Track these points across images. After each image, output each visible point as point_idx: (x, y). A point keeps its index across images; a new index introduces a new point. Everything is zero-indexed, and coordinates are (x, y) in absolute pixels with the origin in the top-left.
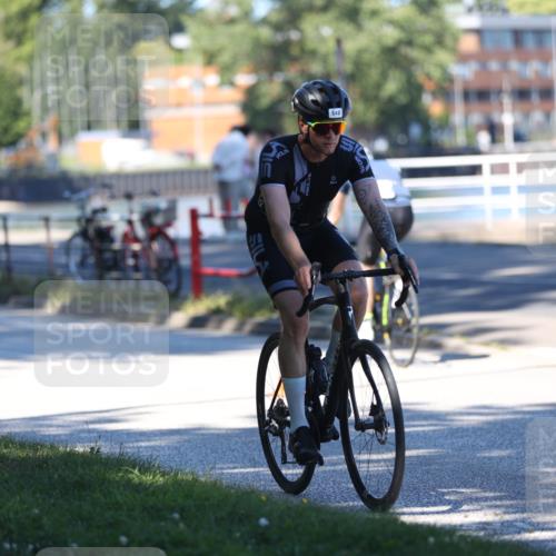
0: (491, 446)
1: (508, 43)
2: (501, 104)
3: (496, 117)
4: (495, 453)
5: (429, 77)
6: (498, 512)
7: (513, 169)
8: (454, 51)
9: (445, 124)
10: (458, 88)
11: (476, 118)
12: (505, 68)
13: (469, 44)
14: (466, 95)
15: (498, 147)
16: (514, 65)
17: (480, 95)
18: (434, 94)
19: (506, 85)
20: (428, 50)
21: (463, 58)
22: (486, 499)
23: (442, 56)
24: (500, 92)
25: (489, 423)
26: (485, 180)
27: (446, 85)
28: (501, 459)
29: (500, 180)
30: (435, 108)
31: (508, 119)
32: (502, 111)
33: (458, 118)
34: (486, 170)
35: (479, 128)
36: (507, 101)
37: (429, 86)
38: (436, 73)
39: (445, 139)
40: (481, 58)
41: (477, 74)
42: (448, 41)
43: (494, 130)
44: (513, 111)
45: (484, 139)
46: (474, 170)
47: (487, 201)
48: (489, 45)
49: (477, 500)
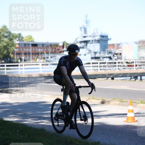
0: (19, 108)
1: (23, 46)
2: (22, 55)
3: (21, 57)
4: (19, 110)
5: (11, 51)
6: (19, 119)
7: (23, 65)
8: (15, 47)
9: (13, 58)
10: (15, 53)
11: (18, 57)
12: (23, 50)
13: (17, 46)
14: (17, 54)
15: (21, 62)
16: (24, 49)
17: (19, 54)
18: (12, 54)
19: (23, 53)
20: (11, 47)
21: (16, 48)
22: (17, 117)
23: (13, 48)
24: (22, 53)
25: (18, 105)
26: (19, 67)
27: (14, 52)
28: (20, 111)
29: (21, 67)
30: (12, 56)
31: (23, 58)
32: (22, 56)
33: (15, 57)
34: (19, 65)
35: (19, 59)
36: (23, 55)
37: (11, 52)
38: (12, 50)
39: (13, 61)
40: (19, 48)
41: (18, 50)
42: (14, 45)
43: (21, 59)
44: (24, 56)
45: (19, 61)
46: (18, 66)
47: (19, 70)
48: (20, 46)
49: (16, 117)
